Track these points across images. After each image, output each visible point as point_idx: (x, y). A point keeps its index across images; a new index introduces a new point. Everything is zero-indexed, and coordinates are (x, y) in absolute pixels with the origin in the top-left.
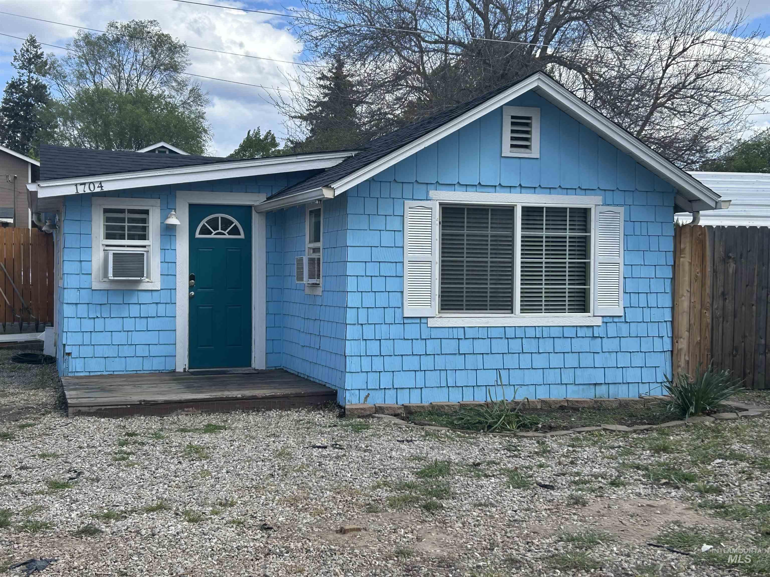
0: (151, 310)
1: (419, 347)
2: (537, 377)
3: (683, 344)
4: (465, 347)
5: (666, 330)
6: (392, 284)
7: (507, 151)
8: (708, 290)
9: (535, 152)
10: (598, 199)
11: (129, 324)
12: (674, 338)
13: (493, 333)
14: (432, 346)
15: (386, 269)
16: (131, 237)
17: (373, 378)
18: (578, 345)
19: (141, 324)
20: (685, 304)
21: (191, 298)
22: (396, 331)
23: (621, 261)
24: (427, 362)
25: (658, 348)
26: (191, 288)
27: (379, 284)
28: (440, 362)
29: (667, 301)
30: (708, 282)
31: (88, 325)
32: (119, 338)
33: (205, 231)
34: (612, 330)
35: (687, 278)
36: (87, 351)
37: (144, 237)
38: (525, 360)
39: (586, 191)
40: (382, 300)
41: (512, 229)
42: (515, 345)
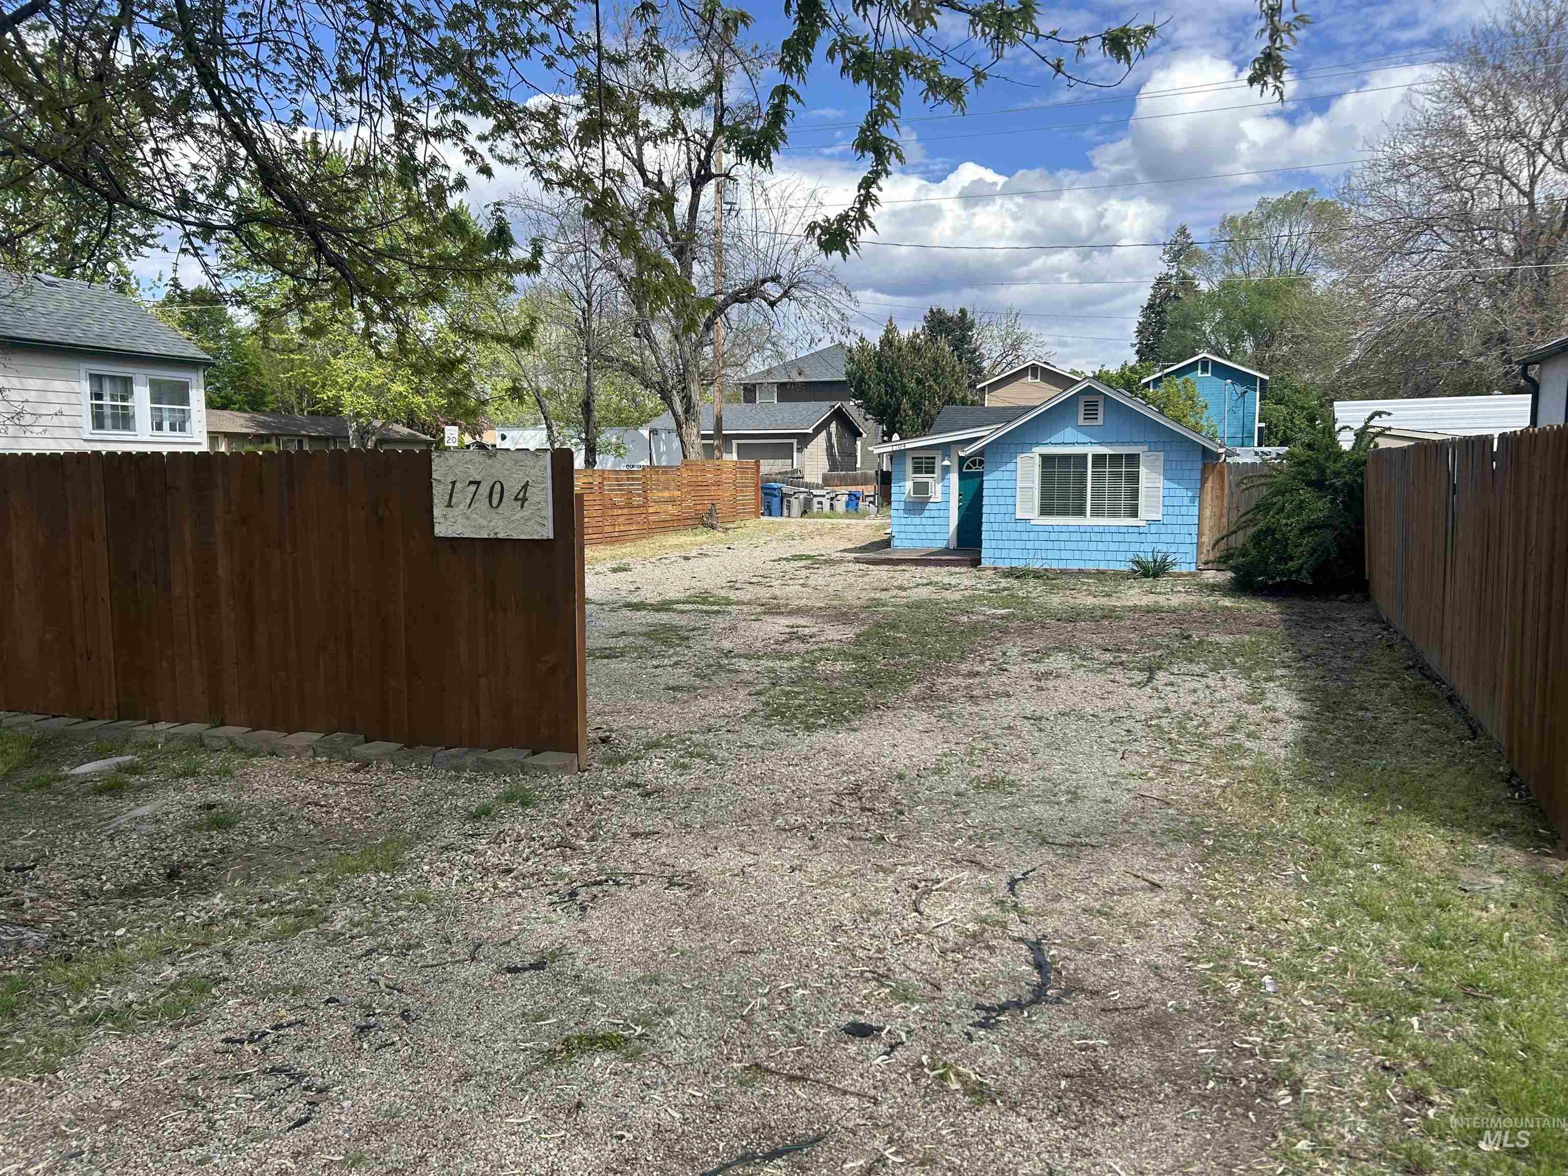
0: (936, 514)
1: (1024, 536)
2: (1100, 556)
3: (1205, 539)
4: (1053, 536)
5: (1194, 530)
6: (1010, 501)
7: (1081, 422)
8: (1225, 504)
9: (1100, 422)
10: (1146, 448)
11: (924, 521)
12: (1200, 535)
13: (1071, 529)
14: (1032, 536)
15: (1007, 492)
16: (926, 472)
17: (997, 552)
18: (1128, 537)
19: (930, 521)
20: (1207, 513)
21: (959, 507)
22: (1011, 526)
23: (1161, 486)
24: (1030, 545)
25: (1188, 540)
26: (960, 501)
27: (1002, 501)
28: (1037, 545)
29: (1195, 511)
30: (1226, 500)
31: (903, 521)
32: (920, 529)
33: (968, 467)
34: (1154, 529)
35: (1209, 497)
36: (902, 535)
37: (933, 472)
38: (1093, 546)
39: (1136, 443)
40: (1003, 509)
41: (1086, 467)
42: (1086, 537)
